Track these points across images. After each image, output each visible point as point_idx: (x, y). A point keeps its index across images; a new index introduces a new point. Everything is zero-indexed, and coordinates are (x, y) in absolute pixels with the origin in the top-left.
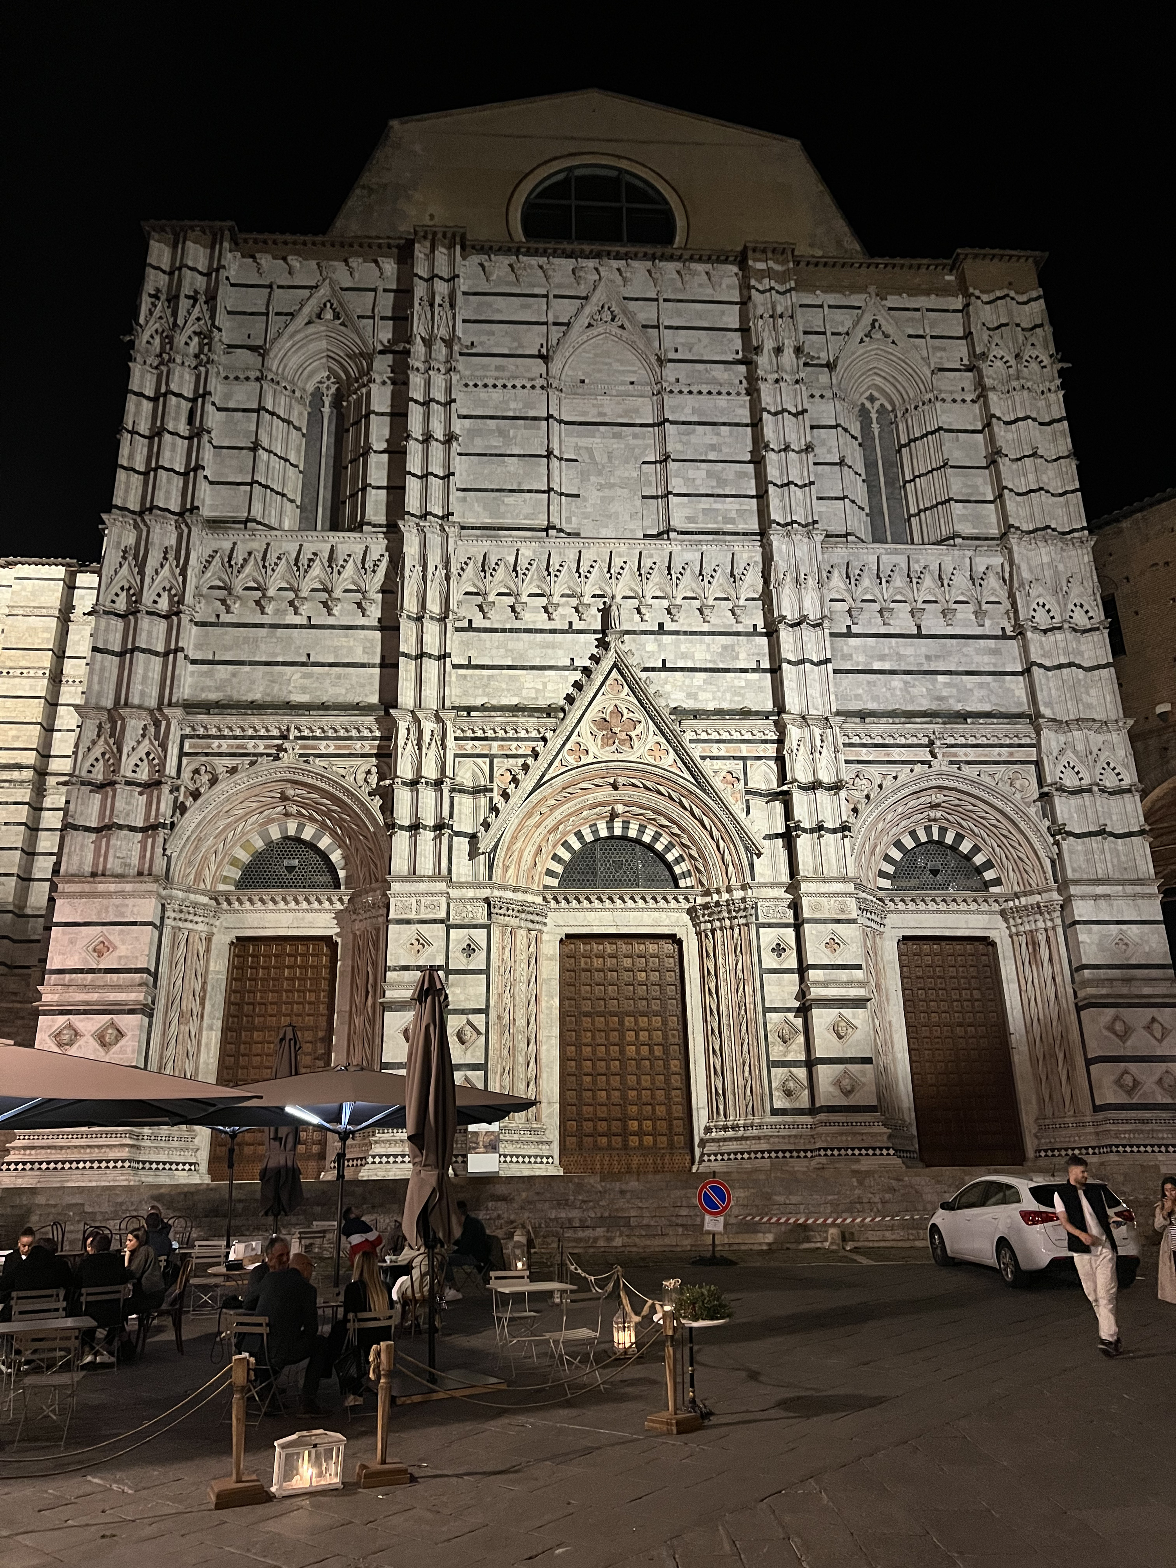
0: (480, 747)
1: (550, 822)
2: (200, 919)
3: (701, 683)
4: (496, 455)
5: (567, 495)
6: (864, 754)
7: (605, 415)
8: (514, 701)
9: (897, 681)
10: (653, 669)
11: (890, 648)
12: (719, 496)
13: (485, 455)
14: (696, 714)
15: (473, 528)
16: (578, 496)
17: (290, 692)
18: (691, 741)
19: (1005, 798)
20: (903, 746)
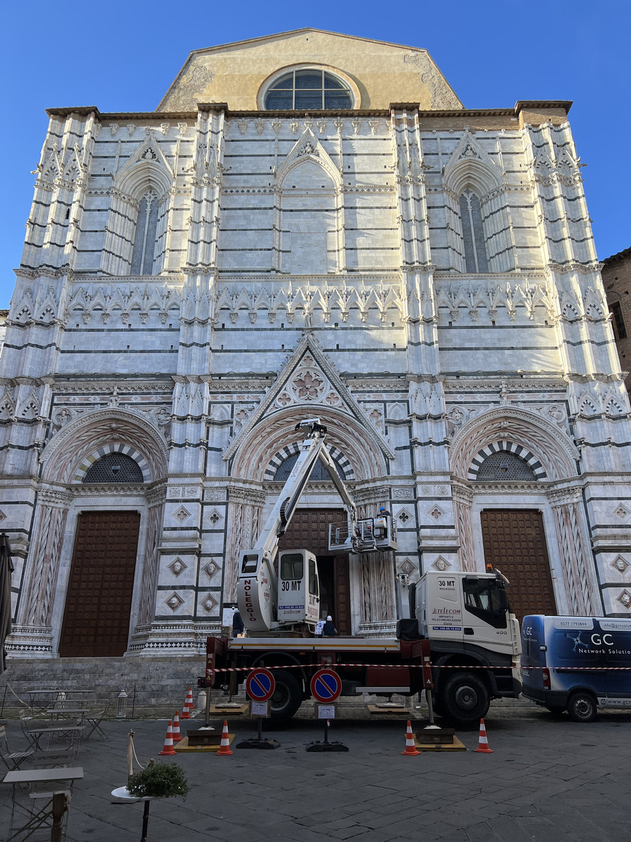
0: (225, 398)
1: (268, 442)
2: (59, 501)
3: (360, 357)
4: (242, 230)
5: (283, 252)
6: (459, 398)
7: (307, 205)
8: (247, 370)
9: (480, 354)
10: (331, 350)
11: (475, 334)
12: (373, 249)
13: (236, 230)
14: (356, 376)
15: (227, 272)
16: (290, 252)
17: (117, 368)
18: (352, 392)
19: (546, 423)
20: (483, 393)
